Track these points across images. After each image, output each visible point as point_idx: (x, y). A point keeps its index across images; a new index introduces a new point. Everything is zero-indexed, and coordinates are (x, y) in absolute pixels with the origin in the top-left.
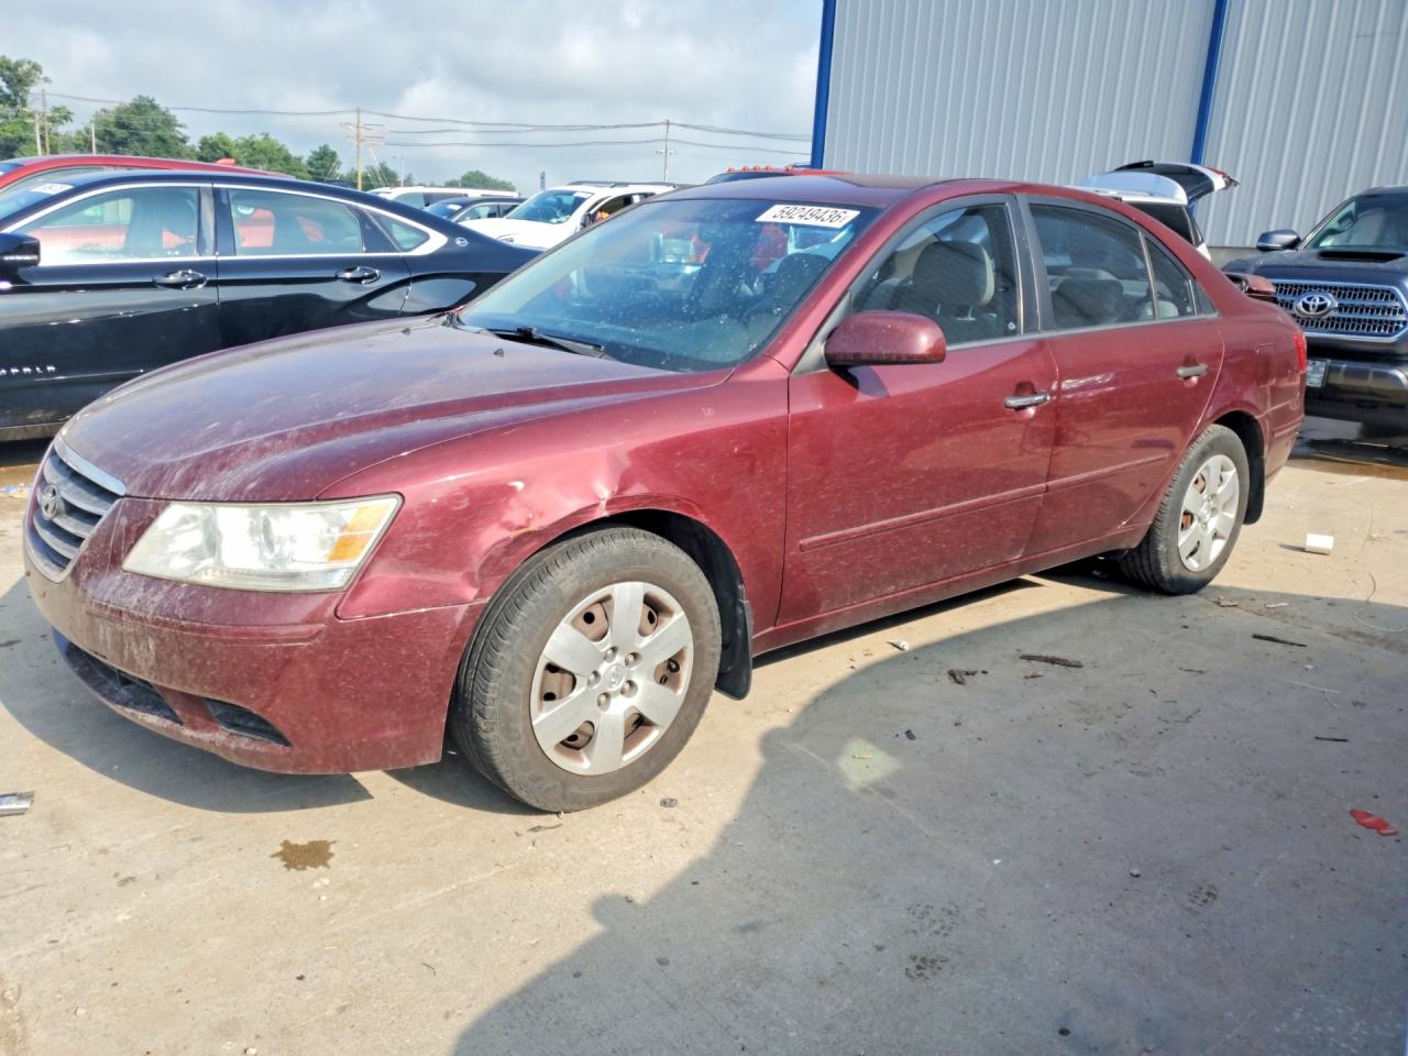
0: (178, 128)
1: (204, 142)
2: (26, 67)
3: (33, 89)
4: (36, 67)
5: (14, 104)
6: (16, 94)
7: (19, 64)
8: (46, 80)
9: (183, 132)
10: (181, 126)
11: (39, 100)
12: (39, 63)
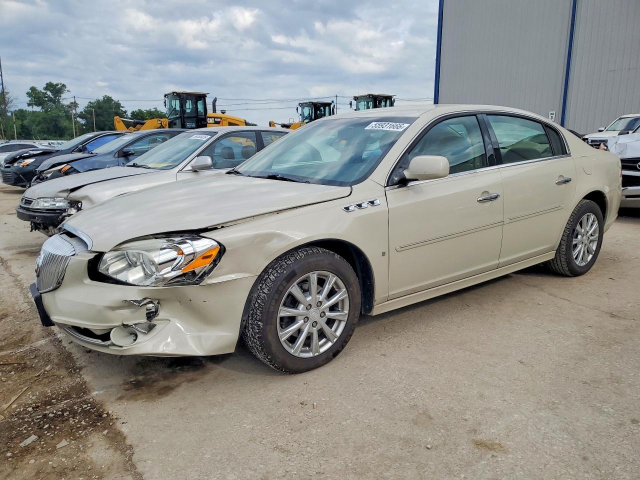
0: (121, 108)
1: (133, 113)
2: (60, 85)
3: (63, 96)
4: (64, 86)
5: (54, 102)
6: (55, 97)
7: (57, 85)
8: (68, 91)
9: (124, 109)
10: (122, 107)
11: (66, 99)
12: (65, 84)
